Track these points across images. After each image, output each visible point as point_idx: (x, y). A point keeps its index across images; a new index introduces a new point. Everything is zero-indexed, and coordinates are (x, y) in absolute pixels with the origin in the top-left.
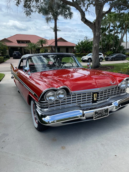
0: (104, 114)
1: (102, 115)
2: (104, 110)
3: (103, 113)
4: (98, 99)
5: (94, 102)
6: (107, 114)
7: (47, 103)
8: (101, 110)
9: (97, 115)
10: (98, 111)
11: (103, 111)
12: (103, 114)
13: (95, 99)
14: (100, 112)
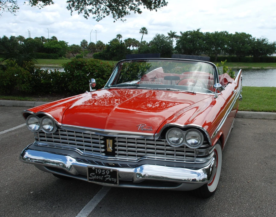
0: (109, 178)
1: (104, 178)
4: (116, 152)
6: (115, 180)
8: (102, 169)
10: (96, 169)
11: (106, 173)
14: (100, 172)
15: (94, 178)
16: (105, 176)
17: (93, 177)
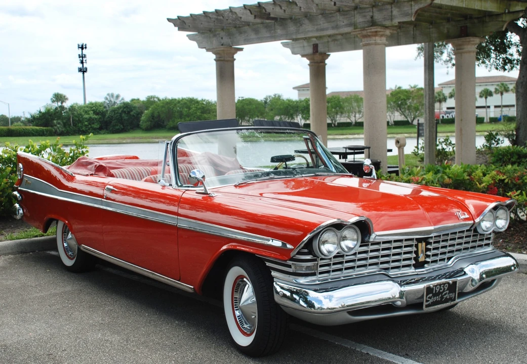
0: (447, 295)
1: (442, 297)
2: (447, 285)
3: (445, 294)
4: (428, 260)
5: (419, 265)
6: (453, 296)
7: (315, 260)
8: (440, 285)
9: (429, 298)
10: (434, 287)
11: (444, 289)
12: (445, 296)
13: (422, 258)
14: (438, 290)
15: (431, 301)
16: (443, 294)
17: (429, 301)
